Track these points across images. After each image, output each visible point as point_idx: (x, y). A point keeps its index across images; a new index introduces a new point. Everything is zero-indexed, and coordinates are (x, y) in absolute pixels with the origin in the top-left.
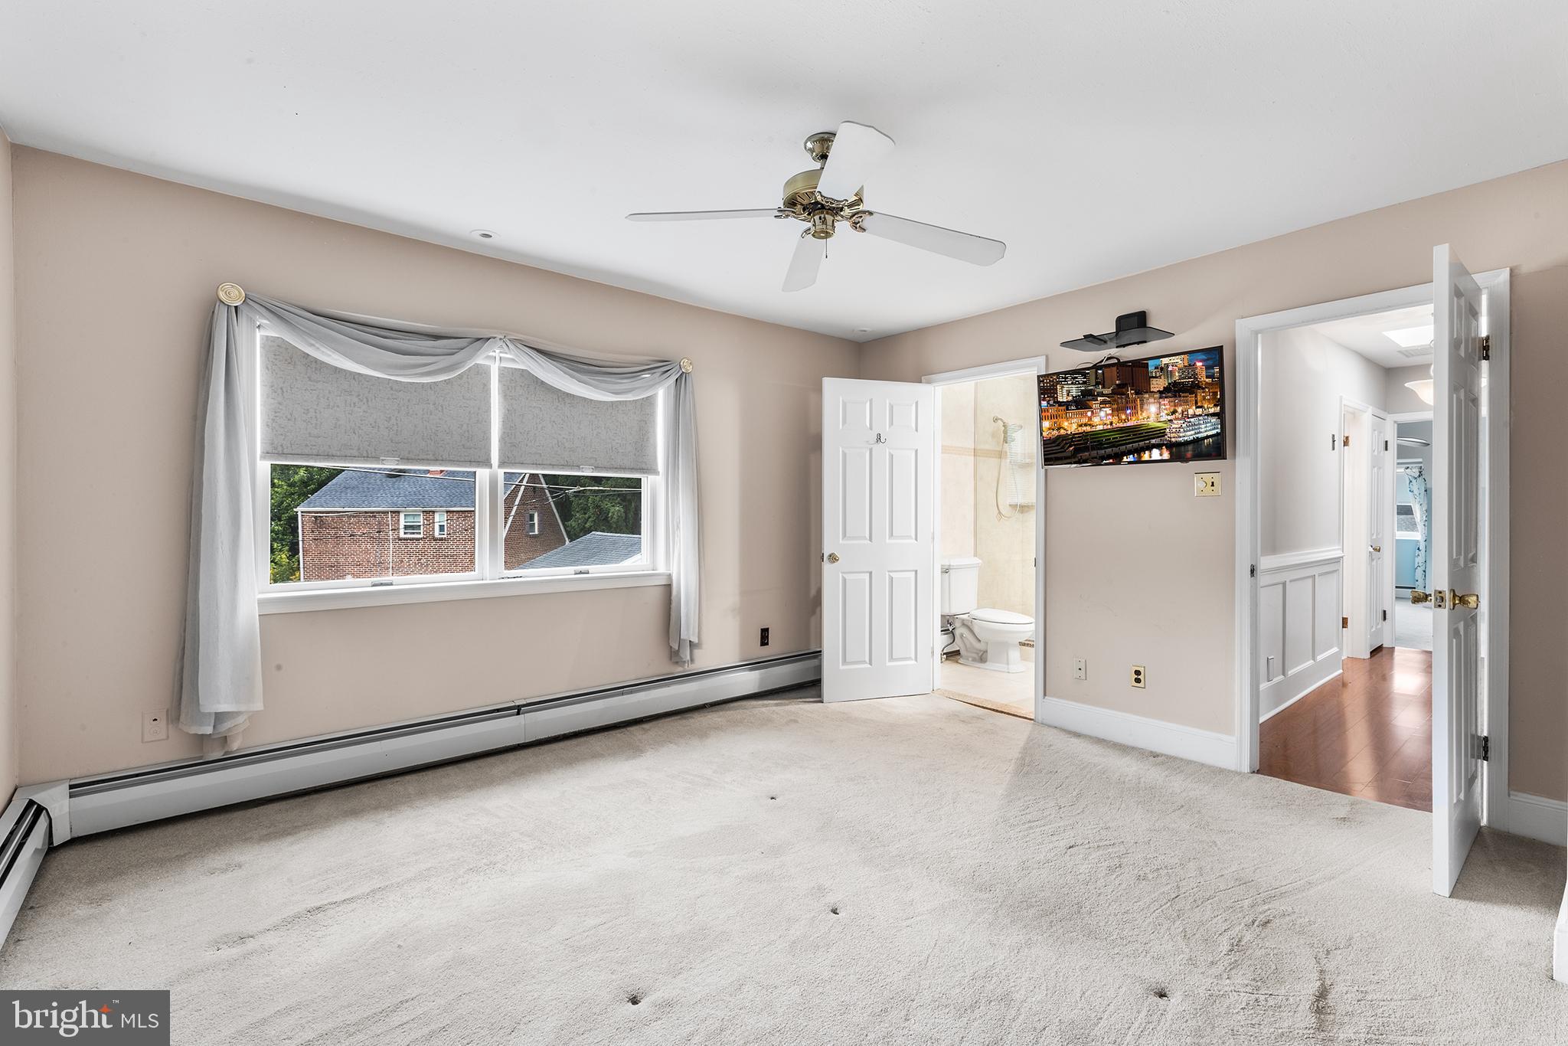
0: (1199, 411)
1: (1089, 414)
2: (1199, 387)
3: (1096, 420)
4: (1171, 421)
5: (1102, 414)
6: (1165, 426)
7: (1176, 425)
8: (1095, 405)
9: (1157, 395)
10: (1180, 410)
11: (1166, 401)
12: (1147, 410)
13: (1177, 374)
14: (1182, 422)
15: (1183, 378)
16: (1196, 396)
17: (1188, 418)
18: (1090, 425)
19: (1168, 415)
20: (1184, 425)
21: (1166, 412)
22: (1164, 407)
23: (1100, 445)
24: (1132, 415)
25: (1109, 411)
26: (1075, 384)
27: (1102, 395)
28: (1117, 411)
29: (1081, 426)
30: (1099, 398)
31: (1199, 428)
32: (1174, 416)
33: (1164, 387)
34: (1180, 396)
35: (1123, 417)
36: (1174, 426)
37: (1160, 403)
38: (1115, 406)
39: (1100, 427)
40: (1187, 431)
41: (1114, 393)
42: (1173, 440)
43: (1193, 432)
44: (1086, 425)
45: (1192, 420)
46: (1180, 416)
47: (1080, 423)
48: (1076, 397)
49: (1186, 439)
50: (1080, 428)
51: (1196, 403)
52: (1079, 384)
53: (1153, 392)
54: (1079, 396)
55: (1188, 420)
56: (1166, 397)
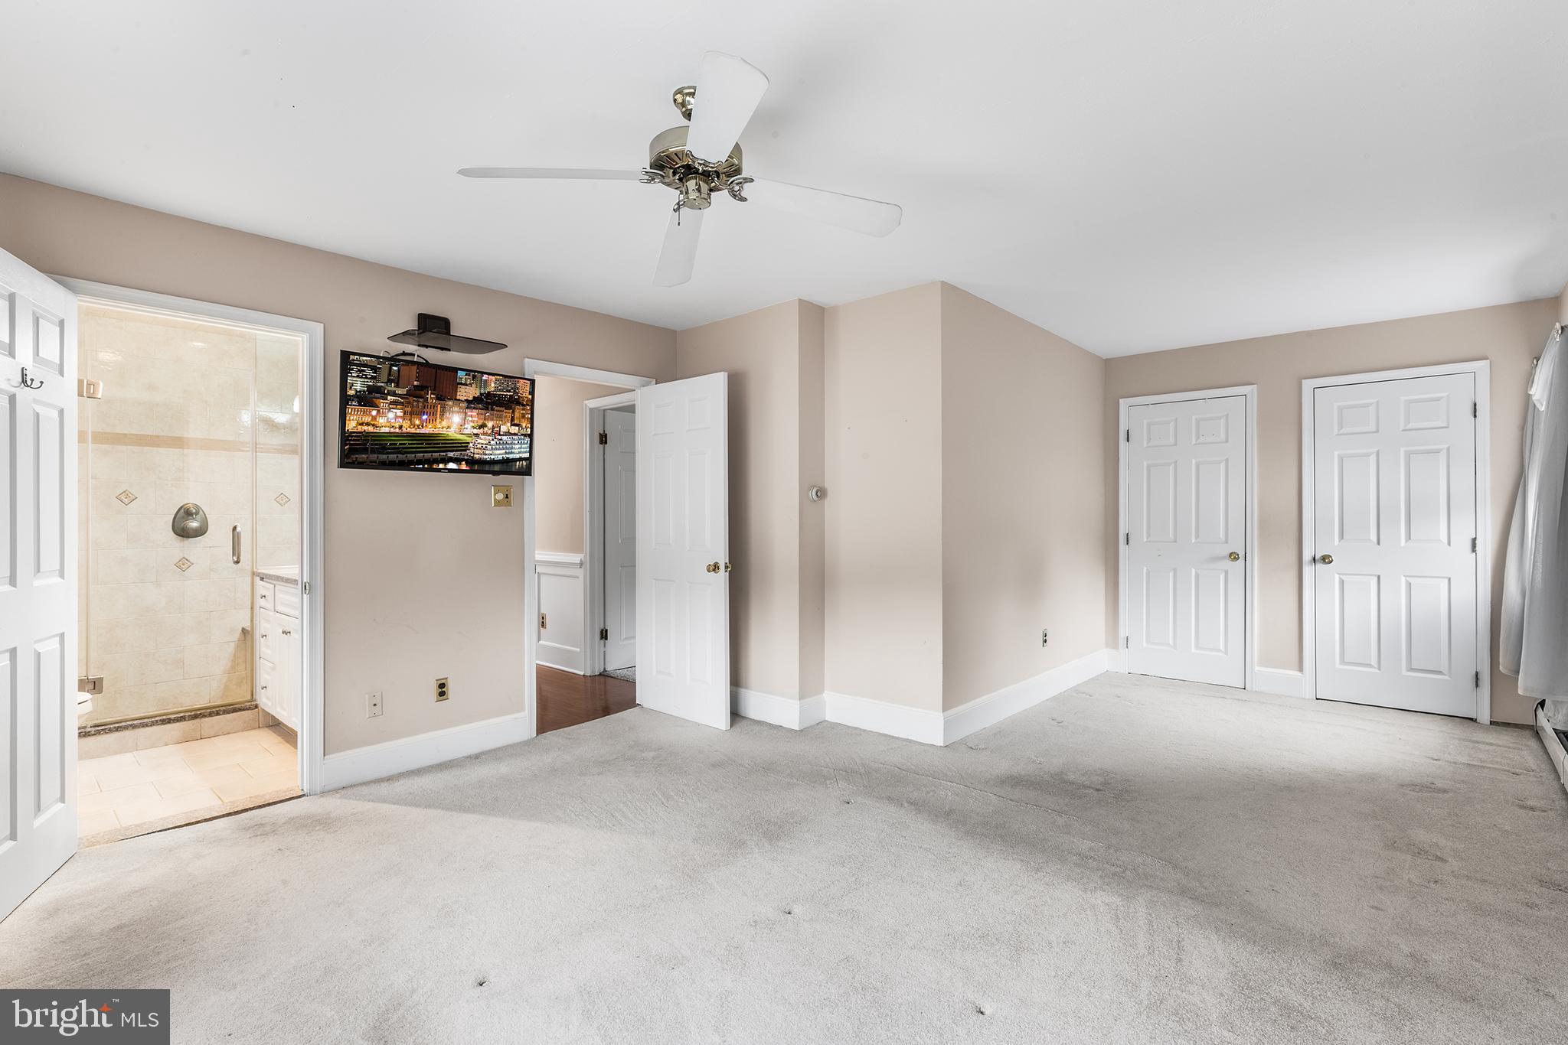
0: (514, 430)
1: (374, 413)
2: (518, 402)
3: (381, 421)
4: (477, 435)
5: (391, 415)
6: (468, 439)
7: (483, 440)
8: (383, 404)
9: (464, 405)
10: (490, 424)
11: (475, 413)
12: (448, 418)
13: (493, 385)
14: (491, 438)
15: (500, 391)
16: (513, 412)
17: (500, 435)
18: (373, 425)
19: (474, 428)
20: (492, 442)
21: (472, 424)
22: (470, 419)
23: (383, 449)
24: (428, 421)
25: (399, 413)
26: (362, 377)
27: (394, 394)
28: (410, 414)
29: (362, 424)
30: (389, 398)
31: (512, 448)
32: (481, 430)
33: (474, 397)
34: (492, 410)
35: (417, 422)
36: (479, 441)
37: (466, 413)
38: (409, 409)
39: (387, 430)
40: (496, 449)
41: (409, 394)
42: (477, 456)
43: (504, 451)
44: (368, 424)
45: (504, 438)
46: (490, 432)
47: (360, 422)
48: (360, 392)
49: (492, 457)
50: (359, 427)
51: (513, 419)
52: (367, 378)
53: (459, 400)
54: (364, 391)
55: (500, 437)
56: (474, 408)
